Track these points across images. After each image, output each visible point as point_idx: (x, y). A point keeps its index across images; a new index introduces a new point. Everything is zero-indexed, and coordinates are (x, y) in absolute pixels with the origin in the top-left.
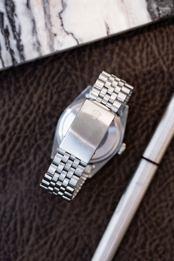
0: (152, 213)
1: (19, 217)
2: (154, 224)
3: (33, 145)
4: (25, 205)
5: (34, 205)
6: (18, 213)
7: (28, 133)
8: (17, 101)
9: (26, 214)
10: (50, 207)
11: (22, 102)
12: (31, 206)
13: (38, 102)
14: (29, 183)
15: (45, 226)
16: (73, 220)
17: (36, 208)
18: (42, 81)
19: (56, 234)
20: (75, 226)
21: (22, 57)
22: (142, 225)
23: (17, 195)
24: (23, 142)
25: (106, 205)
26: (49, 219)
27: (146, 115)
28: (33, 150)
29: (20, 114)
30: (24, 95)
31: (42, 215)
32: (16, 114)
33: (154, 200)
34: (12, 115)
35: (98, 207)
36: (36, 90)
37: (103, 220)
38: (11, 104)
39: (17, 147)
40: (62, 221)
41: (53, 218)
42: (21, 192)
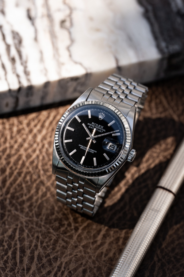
0: (169, 249)
1: (18, 246)
2: (173, 259)
3: (35, 180)
4: (25, 235)
5: (36, 235)
6: (18, 242)
7: (31, 169)
8: (20, 140)
9: (26, 243)
10: (54, 238)
11: (24, 140)
12: (33, 236)
13: (42, 141)
14: (31, 214)
15: (48, 255)
16: (81, 251)
17: (38, 237)
18: (47, 124)
19: (61, 264)
20: (83, 257)
21: (29, 80)
22: (159, 260)
23: (17, 225)
24: (25, 177)
25: (118, 239)
26: (54, 249)
27: (158, 157)
28: (35, 185)
29: (22, 151)
30: (27, 135)
31: (45, 244)
32: (18, 150)
33: (171, 236)
34: (13, 152)
35: (108, 241)
36: (40, 131)
37: (115, 254)
38: (12, 142)
39: (18, 182)
40: (68, 252)
41: (58, 248)
42: (22, 223)
